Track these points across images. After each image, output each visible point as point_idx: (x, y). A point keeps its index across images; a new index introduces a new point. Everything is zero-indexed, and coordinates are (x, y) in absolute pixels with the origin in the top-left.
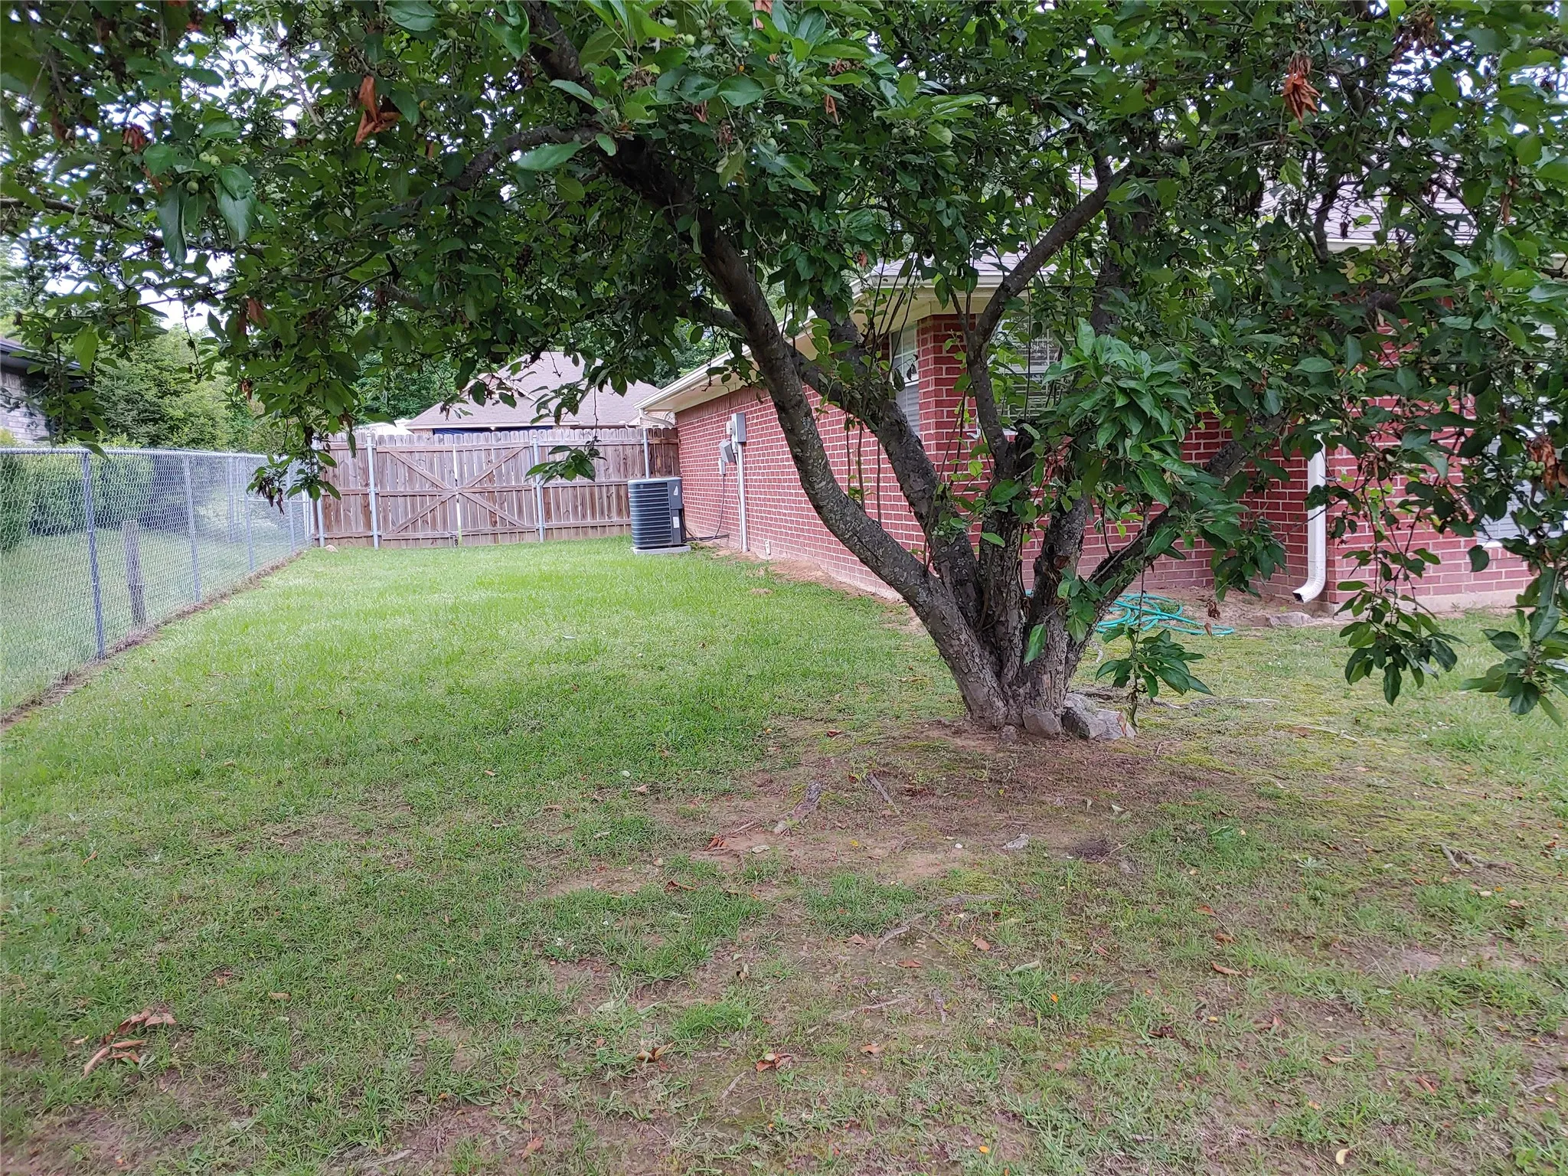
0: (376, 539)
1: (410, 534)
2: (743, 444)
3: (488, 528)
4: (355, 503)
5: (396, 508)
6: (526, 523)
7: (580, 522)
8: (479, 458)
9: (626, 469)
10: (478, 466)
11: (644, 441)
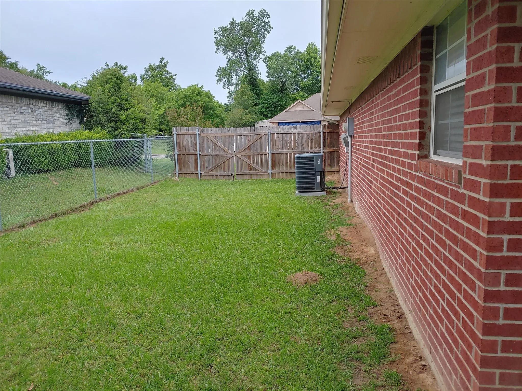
0: (199, 174)
1: (214, 173)
2: (351, 137)
3: (247, 171)
4: (192, 158)
5: (209, 161)
6: (264, 170)
7: (289, 170)
8: (245, 139)
9: (312, 145)
10: (244, 142)
11: (322, 131)
